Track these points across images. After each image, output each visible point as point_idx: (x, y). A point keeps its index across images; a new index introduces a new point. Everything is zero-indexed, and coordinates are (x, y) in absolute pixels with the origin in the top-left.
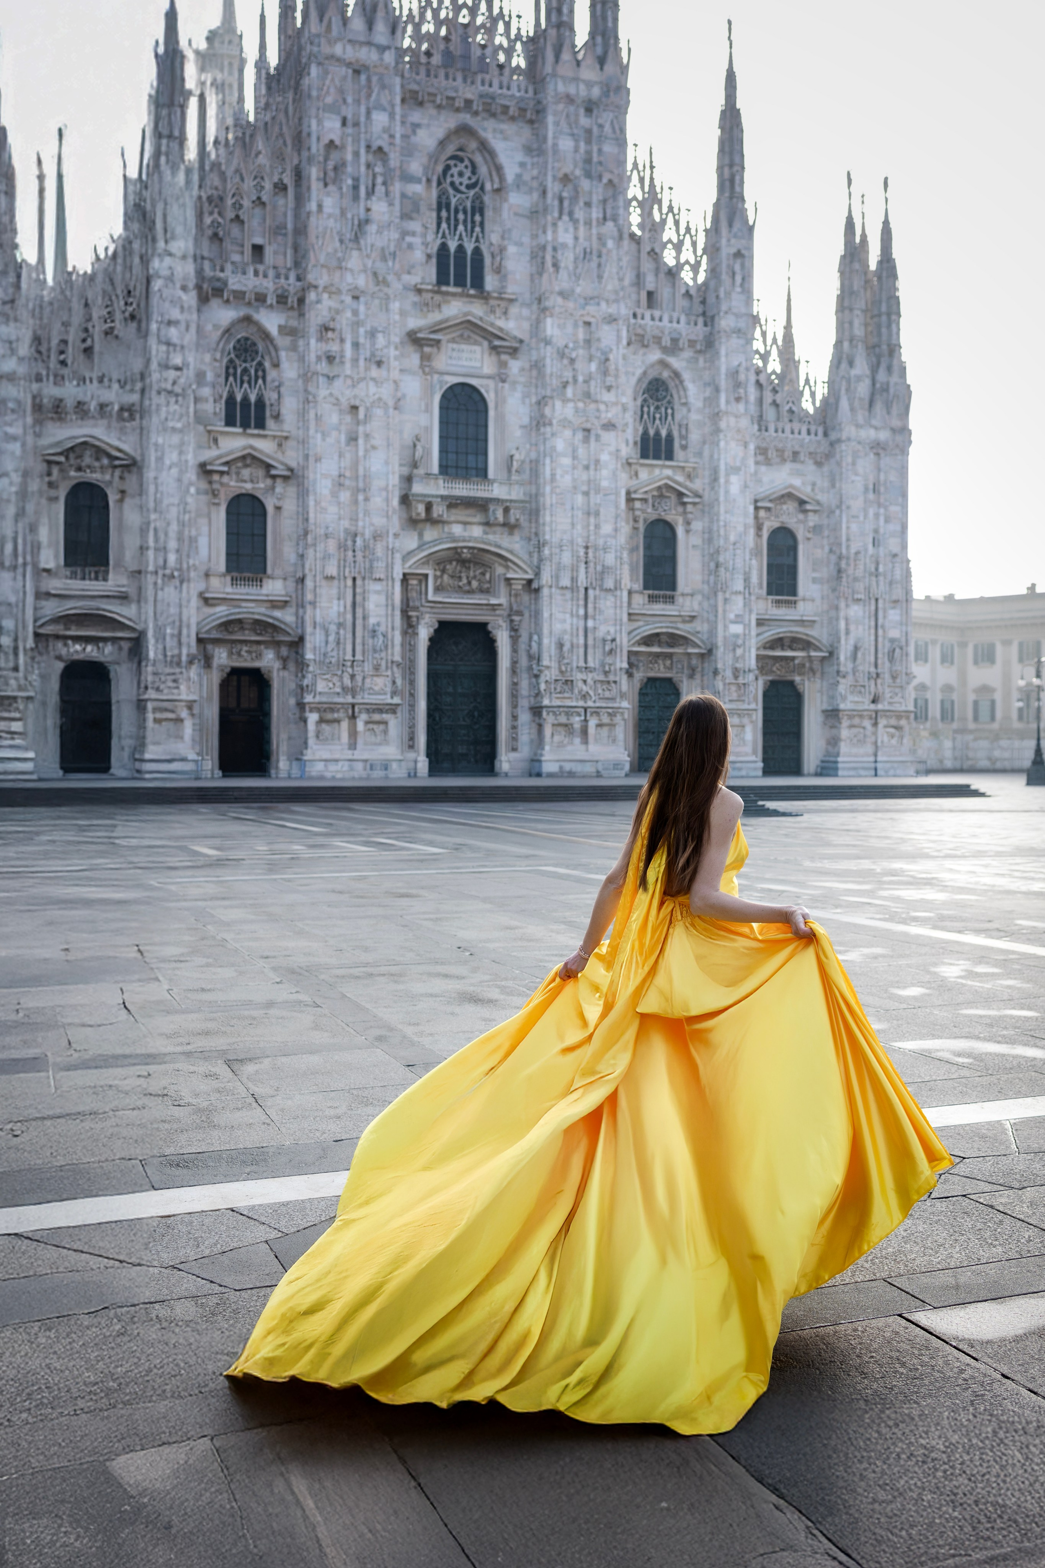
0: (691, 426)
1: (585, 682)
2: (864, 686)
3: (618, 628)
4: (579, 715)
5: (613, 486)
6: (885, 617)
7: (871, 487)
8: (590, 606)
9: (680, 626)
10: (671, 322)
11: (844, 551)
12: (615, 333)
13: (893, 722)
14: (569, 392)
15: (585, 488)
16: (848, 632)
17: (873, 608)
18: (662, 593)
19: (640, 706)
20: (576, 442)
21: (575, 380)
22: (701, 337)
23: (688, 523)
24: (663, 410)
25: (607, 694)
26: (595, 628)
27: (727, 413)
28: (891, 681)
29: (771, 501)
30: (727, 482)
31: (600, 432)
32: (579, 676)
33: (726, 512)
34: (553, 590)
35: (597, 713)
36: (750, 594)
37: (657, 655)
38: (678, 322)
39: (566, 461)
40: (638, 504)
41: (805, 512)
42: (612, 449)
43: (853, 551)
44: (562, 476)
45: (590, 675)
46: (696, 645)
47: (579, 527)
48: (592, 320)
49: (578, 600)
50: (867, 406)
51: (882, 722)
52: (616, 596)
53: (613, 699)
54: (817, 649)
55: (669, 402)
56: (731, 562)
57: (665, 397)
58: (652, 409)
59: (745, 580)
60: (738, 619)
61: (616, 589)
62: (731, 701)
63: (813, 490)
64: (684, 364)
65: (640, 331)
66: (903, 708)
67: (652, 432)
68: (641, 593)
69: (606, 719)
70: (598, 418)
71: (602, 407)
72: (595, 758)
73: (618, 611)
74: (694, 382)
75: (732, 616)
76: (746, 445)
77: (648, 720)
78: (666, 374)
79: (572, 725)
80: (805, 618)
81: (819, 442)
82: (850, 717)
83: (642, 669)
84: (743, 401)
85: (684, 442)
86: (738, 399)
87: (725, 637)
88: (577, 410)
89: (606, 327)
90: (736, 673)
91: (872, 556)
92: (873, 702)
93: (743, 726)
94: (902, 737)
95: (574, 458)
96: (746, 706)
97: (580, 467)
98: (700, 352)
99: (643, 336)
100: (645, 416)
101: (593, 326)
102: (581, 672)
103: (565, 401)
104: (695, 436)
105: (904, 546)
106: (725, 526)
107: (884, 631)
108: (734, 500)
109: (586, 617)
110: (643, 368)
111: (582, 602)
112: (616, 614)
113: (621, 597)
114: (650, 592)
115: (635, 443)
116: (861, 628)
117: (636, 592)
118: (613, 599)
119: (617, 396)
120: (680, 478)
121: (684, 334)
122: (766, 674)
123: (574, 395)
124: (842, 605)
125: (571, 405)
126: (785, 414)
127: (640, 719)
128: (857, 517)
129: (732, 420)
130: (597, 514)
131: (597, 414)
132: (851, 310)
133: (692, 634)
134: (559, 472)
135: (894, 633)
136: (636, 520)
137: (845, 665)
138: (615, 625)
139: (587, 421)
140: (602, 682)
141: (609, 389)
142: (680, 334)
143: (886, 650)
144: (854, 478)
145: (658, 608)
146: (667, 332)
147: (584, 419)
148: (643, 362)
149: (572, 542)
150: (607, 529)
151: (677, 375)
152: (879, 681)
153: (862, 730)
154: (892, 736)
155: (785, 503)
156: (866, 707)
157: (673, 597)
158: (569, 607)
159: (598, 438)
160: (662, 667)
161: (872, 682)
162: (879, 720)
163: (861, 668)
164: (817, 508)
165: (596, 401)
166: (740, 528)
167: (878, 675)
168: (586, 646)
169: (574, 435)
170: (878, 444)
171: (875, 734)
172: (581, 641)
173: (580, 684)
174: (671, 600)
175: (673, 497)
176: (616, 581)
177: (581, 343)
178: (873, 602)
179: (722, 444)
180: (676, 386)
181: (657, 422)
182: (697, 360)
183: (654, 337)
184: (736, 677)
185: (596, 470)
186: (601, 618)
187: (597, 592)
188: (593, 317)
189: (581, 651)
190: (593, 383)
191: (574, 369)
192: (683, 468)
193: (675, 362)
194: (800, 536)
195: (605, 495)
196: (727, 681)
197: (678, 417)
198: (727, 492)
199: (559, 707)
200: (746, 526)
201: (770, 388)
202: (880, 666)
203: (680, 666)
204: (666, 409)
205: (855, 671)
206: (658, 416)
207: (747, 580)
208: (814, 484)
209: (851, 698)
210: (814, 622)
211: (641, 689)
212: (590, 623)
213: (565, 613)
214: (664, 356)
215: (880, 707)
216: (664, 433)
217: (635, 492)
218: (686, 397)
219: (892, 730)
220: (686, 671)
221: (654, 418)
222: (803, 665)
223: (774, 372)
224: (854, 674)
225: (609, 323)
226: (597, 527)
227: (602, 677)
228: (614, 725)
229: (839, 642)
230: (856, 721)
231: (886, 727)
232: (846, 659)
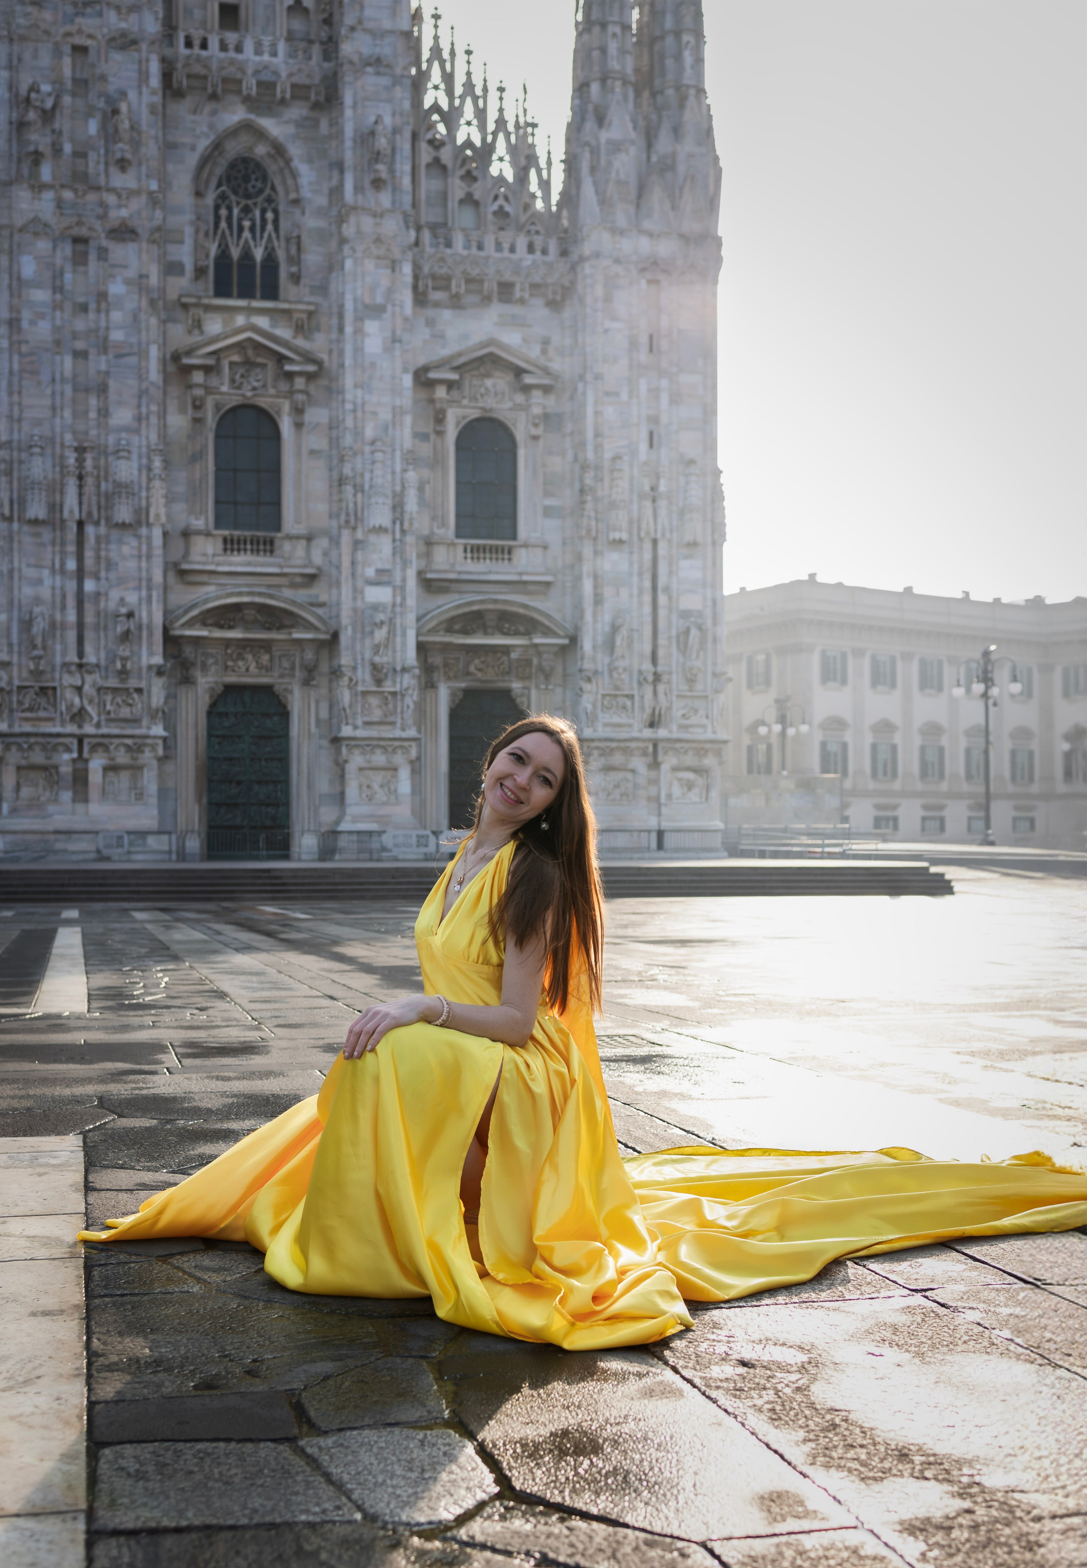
0: (305, 240)
1: (79, 689)
2: (631, 697)
3: (144, 593)
4: (69, 750)
5: (133, 340)
6: (671, 573)
7: (644, 340)
8: (89, 554)
9: (288, 593)
10: (258, 52)
11: (590, 455)
12: (136, 67)
13: (690, 760)
14: (46, 172)
15: (80, 345)
16: (598, 600)
17: (648, 556)
18: (248, 533)
19: (210, 736)
20: (58, 261)
21: (57, 151)
22: (317, 80)
23: (298, 411)
24: (257, 213)
25: (125, 712)
26: (98, 594)
27: (355, 208)
28: (685, 687)
29: (457, 369)
30: (359, 331)
31: (105, 243)
32: (67, 680)
33: (356, 386)
34: (15, 526)
35: (106, 748)
36: (403, 532)
37: (244, 645)
38: (274, 54)
39: (41, 296)
40: (198, 377)
41: (526, 389)
42: (131, 273)
43: (608, 455)
44: (33, 323)
45: (89, 679)
46: (309, 626)
47: (67, 413)
48: (89, 42)
49: (63, 544)
50: (633, 195)
51: (668, 761)
52: (139, 537)
53: (135, 721)
54: (548, 632)
55: (269, 200)
56: (367, 476)
57: (261, 191)
58: (236, 211)
59: (394, 508)
60: (382, 578)
61: (139, 523)
62: (367, 724)
63: (544, 352)
64: (291, 129)
65: (198, 69)
66: (709, 735)
67: (235, 253)
68: (208, 534)
69: (122, 758)
70: (103, 217)
71: (111, 199)
72: (97, 827)
73: (144, 564)
74: (310, 161)
75: (370, 572)
76: (394, 266)
77: (230, 759)
78: (261, 150)
79: (56, 767)
80: (525, 578)
81: (550, 266)
82: (606, 753)
83: (213, 669)
84: (390, 188)
85: (294, 269)
86: (377, 184)
87: (355, 610)
88: (60, 204)
89: (117, 56)
90: (378, 674)
91: (646, 463)
92: (652, 725)
93: (395, 769)
94: (708, 788)
95: (58, 288)
96: (398, 733)
97: (68, 306)
98: (316, 106)
99: (205, 78)
100: (223, 225)
101: (92, 52)
102: (70, 672)
103: (38, 187)
104: (313, 257)
105: (710, 446)
106: (354, 411)
107: (670, 598)
108: (373, 365)
109: (80, 575)
110: (212, 137)
111: (71, 548)
112: (140, 568)
113: (149, 538)
114: (226, 533)
115: (200, 272)
116: (624, 593)
117: (199, 533)
118: (135, 543)
119: (139, 180)
120: (284, 332)
121: (284, 74)
122: (456, 678)
123: (54, 177)
124: (587, 551)
125: (48, 195)
126: (490, 217)
127: (211, 758)
128: (617, 394)
129: (367, 223)
130: (103, 389)
131: (100, 211)
132: (604, 25)
133: (300, 606)
134: (26, 315)
135: (691, 602)
136: (198, 405)
137: (594, 659)
138: (139, 588)
139: (79, 224)
140: (115, 690)
141: (123, 164)
142: (276, 73)
143: (674, 633)
144: (608, 324)
145: (240, 562)
146: (250, 71)
147: (75, 219)
148: (211, 126)
149: (52, 441)
150: (122, 416)
151: (279, 150)
152: (661, 688)
153: (629, 776)
154: (690, 786)
155: (488, 375)
156: (635, 734)
157: (272, 542)
158: (49, 556)
159: (103, 254)
160: (253, 665)
161: (648, 690)
162: (660, 758)
163: (621, 664)
164: (546, 381)
165: (98, 188)
166: (385, 415)
167: (657, 677)
168: (80, 625)
169: (54, 248)
170: (655, 263)
171: (655, 782)
172: (71, 617)
173: (69, 694)
174: (268, 546)
175: (271, 364)
176: (137, 511)
177: (69, 85)
178: (648, 546)
179: (348, 264)
180: (281, 171)
181: (247, 234)
182: (316, 124)
183: (225, 80)
184: (379, 682)
185: (98, 311)
186: (112, 576)
187: (103, 530)
188: (90, 36)
189: (72, 636)
190: (92, 156)
191: (53, 131)
192: (288, 312)
193: (270, 125)
194: (520, 435)
195: (119, 356)
196: (360, 688)
197: (284, 224)
198: (358, 350)
199: (28, 735)
200: (397, 412)
201: (462, 172)
202: (661, 661)
203: (286, 664)
204: (263, 211)
205: (612, 669)
206: (247, 224)
207: (398, 507)
208: (546, 342)
209: (604, 717)
210: (548, 584)
211: (213, 705)
212: (89, 586)
213: (39, 566)
214: (252, 117)
215: (662, 733)
216: (259, 254)
217: (189, 353)
218: (297, 189)
219: (690, 776)
220: (298, 673)
221: (241, 229)
222: (529, 662)
223: (469, 144)
224: (611, 675)
225: (123, 48)
226: (104, 413)
227: (113, 682)
228: (140, 768)
229: (582, 617)
230: (618, 759)
231: (675, 769)
232: (594, 647)
